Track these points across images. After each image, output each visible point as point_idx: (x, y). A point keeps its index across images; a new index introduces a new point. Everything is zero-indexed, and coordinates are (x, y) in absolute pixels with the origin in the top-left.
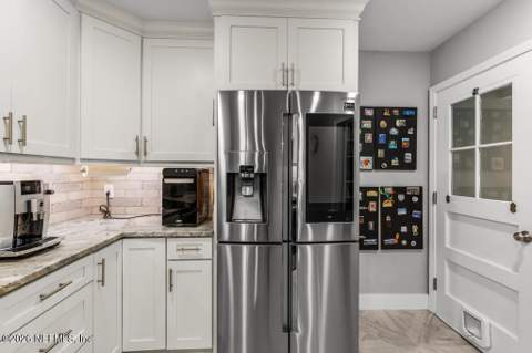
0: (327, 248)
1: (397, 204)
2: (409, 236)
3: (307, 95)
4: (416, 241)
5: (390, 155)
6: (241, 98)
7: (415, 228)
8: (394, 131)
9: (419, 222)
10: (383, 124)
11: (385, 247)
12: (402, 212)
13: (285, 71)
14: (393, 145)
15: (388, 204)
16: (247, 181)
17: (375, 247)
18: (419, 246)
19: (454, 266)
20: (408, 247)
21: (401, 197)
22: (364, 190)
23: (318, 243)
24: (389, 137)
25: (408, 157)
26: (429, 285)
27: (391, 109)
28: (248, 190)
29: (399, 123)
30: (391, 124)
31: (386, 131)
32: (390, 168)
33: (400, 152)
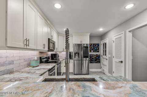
0: (87, 61)
1: (96, 57)
2: (98, 61)
3: (84, 44)
4: (99, 62)
5: (95, 50)
6: (75, 45)
7: (99, 60)
8: (96, 47)
9: (100, 59)
10: (94, 46)
11: (95, 63)
12: (97, 58)
13: (81, 41)
14: (96, 49)
15: (95, 57)
16: (77, 54)
17: (93, 63)
18: (100, 62)
19: (103, 65)
20: (98, 63)
21: (97, 56)
22: (90, 55)
23: (86, 60)
24: (95, 48)
25: (98, 50)
26: (101, 68)
27: (95, 44)
28: (77, 55)
29: (97, 46)
30: (96, 46)
31: (95, 47)
32: (96, 52)
33: (97, 50)
